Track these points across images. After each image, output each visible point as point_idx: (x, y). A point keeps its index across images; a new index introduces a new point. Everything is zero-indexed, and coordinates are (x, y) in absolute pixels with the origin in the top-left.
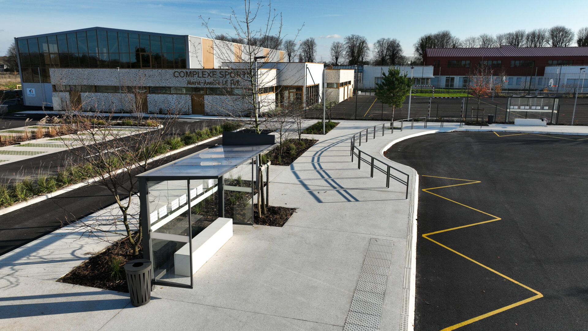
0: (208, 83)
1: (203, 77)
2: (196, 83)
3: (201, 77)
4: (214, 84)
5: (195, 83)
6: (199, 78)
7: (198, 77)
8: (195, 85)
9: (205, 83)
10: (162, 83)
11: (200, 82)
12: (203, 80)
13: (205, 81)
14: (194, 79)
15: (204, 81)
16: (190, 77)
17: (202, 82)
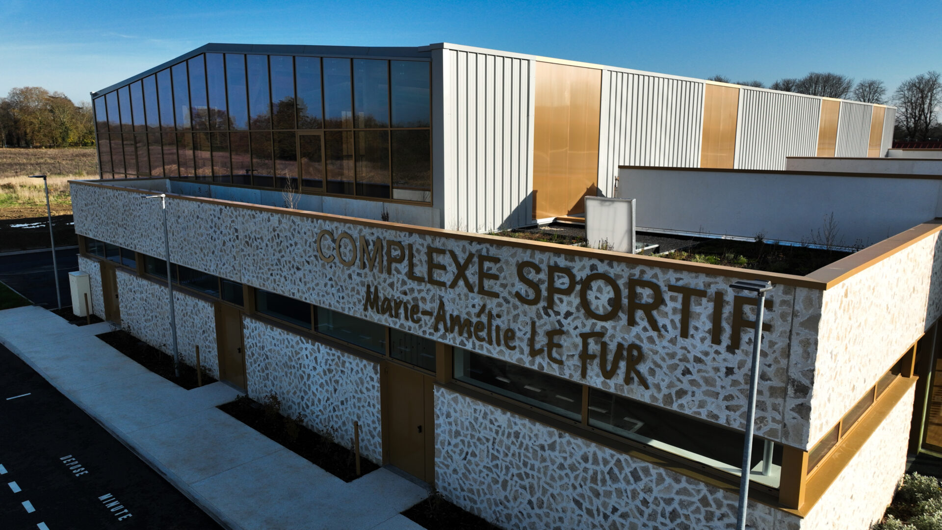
0: (455, 320)
1: (432, 281)
2: (402, 311)
3: (420, 280)
4: (483, 334)
5: (398, 305)
6: (414, 285)
7: (411, 275)
8: (397, 316)
9: (441, 317)
10: (283, 279)
11: (415, 309)
12: (432, 300)
13: (442, 305)
14: (392, 285)
15: (436, 305)
16: (376, 271)
17: (428, 307)
